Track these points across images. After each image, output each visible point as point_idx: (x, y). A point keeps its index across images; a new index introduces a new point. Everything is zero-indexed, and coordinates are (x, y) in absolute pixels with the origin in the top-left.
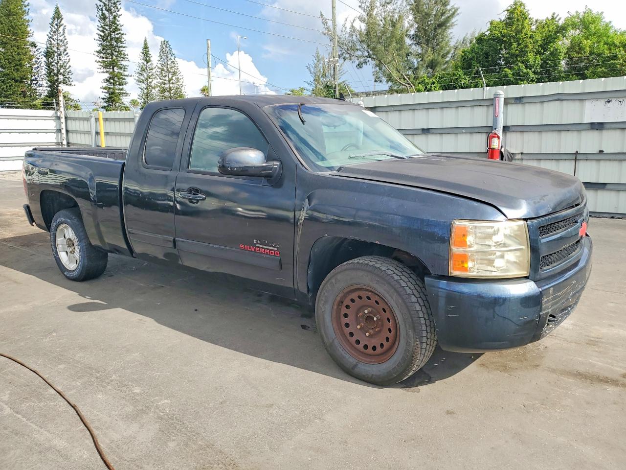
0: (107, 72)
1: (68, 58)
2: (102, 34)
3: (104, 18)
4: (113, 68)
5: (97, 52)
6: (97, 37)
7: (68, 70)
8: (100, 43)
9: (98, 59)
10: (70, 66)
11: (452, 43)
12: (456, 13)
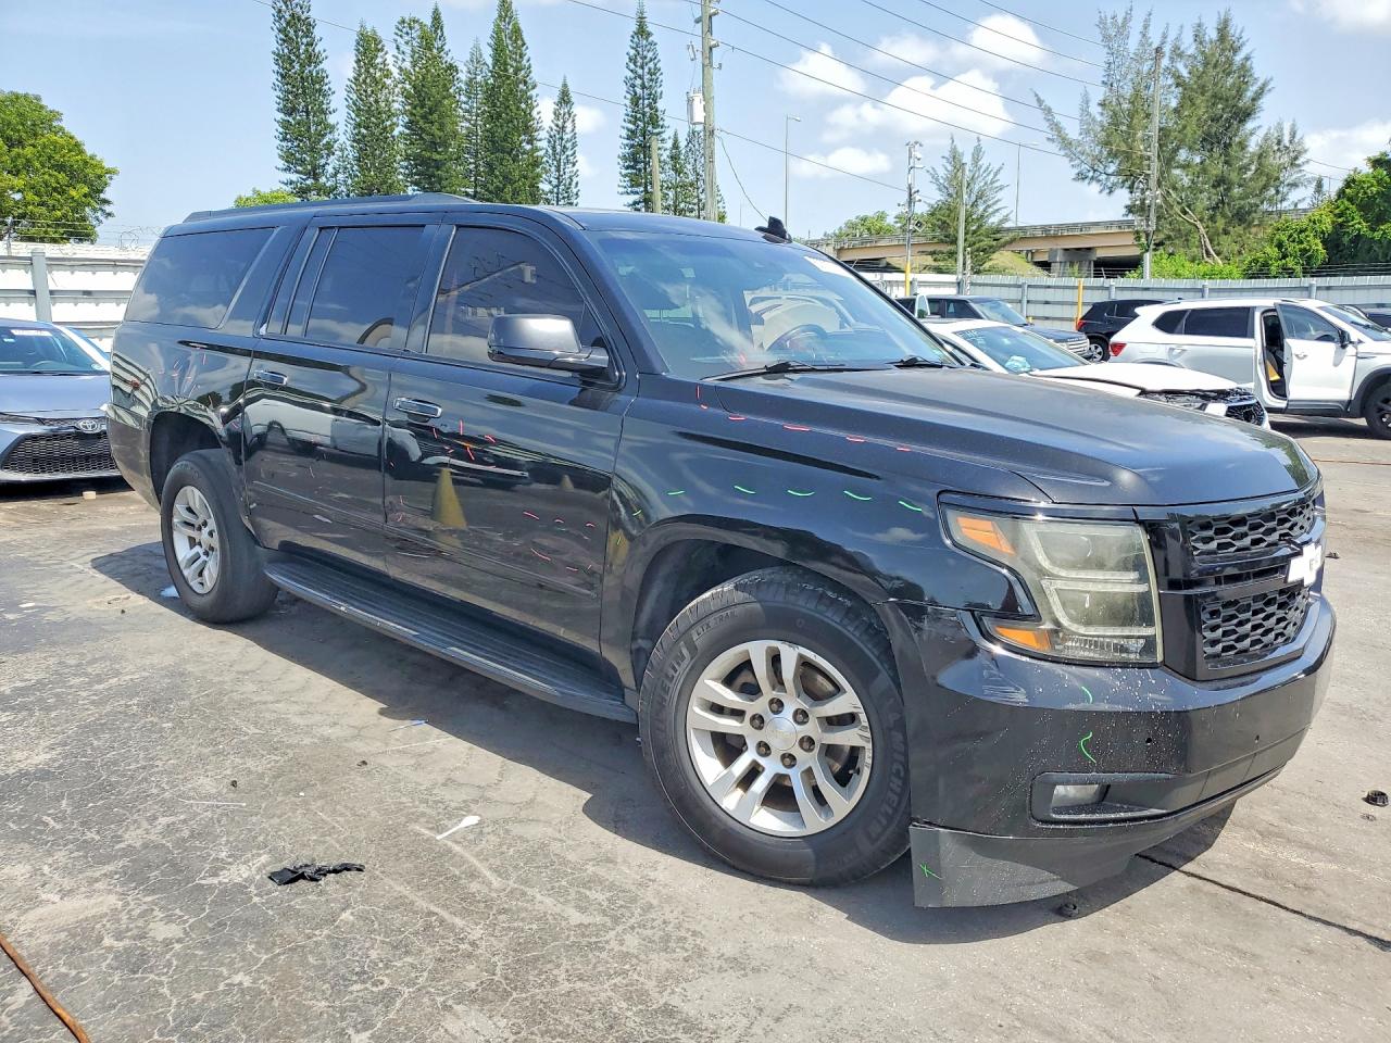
0: (637, 193)
1: (575, 169)
2: (632, 127)
3: (635, 100)
4: (646, 187)
5: (624, 158)
6: (624, 133)
7: (575, 191)
8: (626, 142)
9: (624, 172)
10: (577, 183)
11: (1253, 146)
12: (1267, 89)
